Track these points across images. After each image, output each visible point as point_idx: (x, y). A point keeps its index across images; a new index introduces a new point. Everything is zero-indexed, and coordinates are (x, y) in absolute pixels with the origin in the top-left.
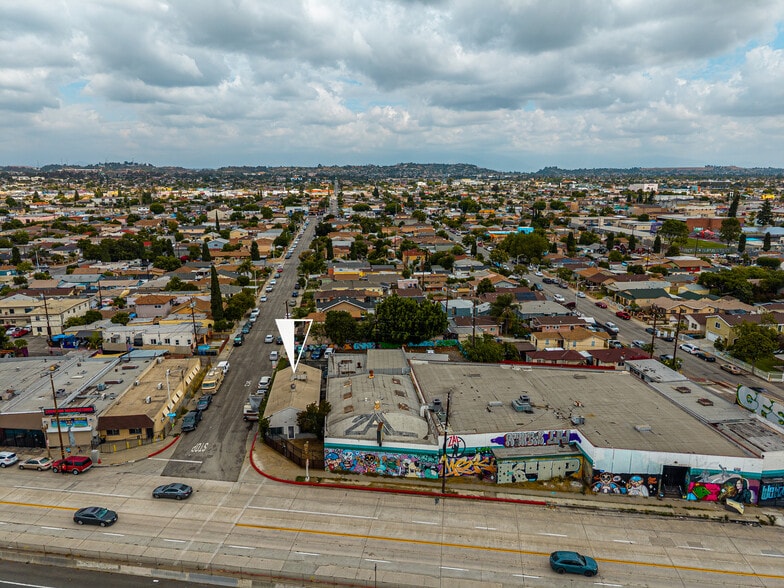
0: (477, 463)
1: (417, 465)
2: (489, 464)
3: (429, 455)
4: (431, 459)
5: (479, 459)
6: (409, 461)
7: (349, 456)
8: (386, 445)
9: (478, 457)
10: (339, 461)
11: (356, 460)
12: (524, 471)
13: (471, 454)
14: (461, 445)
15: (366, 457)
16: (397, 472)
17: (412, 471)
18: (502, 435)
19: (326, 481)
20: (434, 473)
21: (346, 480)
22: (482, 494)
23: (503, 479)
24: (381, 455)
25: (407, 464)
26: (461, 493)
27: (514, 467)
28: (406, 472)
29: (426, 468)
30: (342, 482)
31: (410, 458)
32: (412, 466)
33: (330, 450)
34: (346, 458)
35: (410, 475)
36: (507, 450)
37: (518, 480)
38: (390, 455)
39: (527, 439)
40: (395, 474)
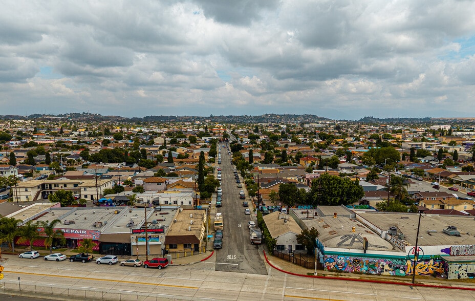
0: (431, 267)
1: (390, 266)
2: (439, 267)
3: (399, 259)
4: (400, 262)
5: (432, 263)
6: (384, 264)
7: (342, 260)
8: (368, 252)
9: (432, 262)
10: (334, 264)
11: (347, 263)
12: (466, 271)
13: (427, 260)
14: (421, 253)
15: (354, 261)
16: (375, 271)
17: (386, 271)
18: (448, 247)
19: (329, 276)
20: (402, 272)
21: (342, 276)
22: (441, 285)
23: (452, 276)
24: (364, 260)
25: (383, 266)
26: (425, 284)
27: (459, 268)
28: (382, 271)
29: (397, 268)
30: (340, 276)
31: (385, 261)
32: (387, 267)
33: (329, 256)
34: (339, 261)
35: (385, 273)
36: (452, 257)
37: (462, 277)
38: (371, 260)
39: (465, 251)
40: (374, 273)
